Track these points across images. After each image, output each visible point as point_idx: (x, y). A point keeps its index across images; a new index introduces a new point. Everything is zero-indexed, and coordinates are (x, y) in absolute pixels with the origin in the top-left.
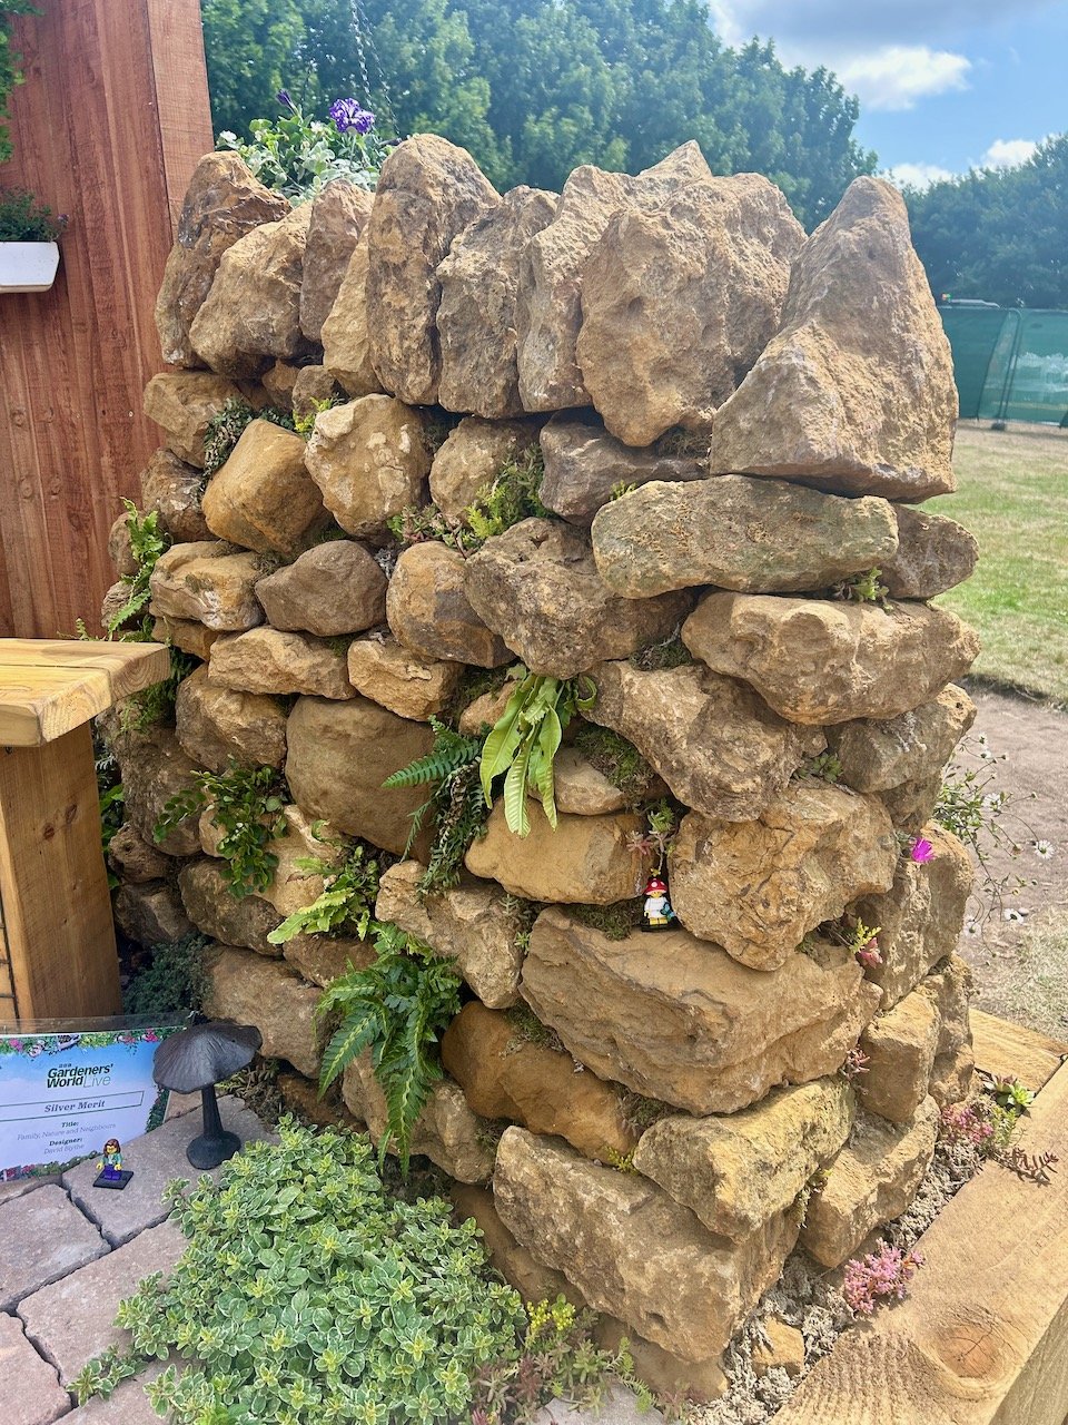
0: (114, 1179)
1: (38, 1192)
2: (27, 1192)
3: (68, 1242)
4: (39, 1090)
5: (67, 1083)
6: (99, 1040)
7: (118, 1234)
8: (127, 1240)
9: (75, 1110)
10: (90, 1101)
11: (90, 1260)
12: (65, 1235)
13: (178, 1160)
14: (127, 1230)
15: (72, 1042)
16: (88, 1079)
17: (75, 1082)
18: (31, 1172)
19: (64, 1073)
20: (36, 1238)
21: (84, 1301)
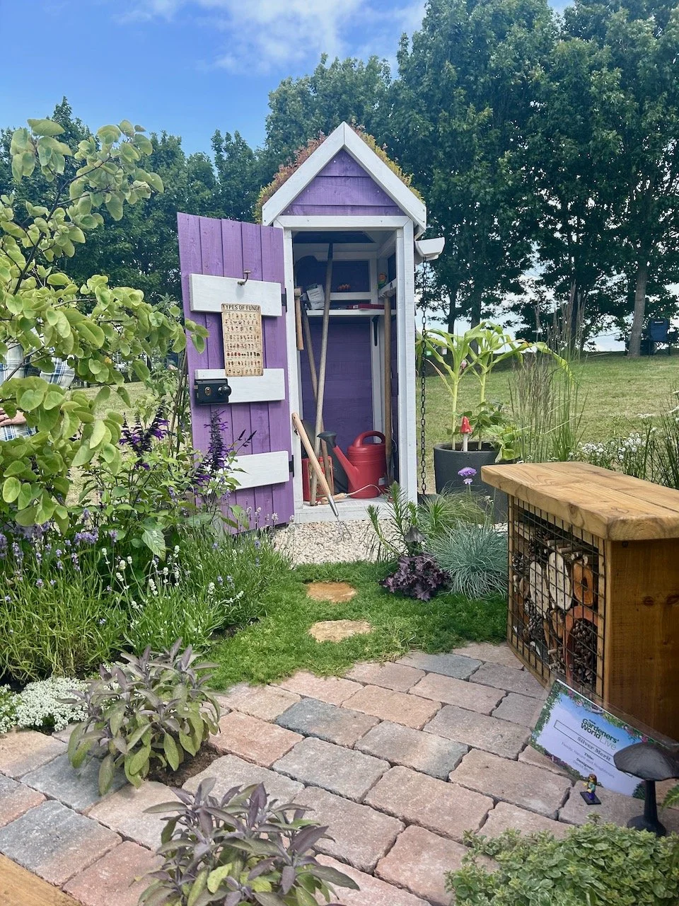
0: (592, 799)
1: (562, 778)
2: (559, 774)
3: (543, 801)
4: (577, 724)
5: (592, 732)
6: (614, 721)
7: (561, 816)
8: (563, 821)
9: (592, 750)
10: (602, 752)
11: (541, 814)
12: (547, 798)
13: (626, 817)
14: (566, 818)
15: (598, 711)
16: (603, 739)
17: (596, 735)
18: (565, 766)
19: (591, 726)
20: (537, 790)
21: (517, 822)
